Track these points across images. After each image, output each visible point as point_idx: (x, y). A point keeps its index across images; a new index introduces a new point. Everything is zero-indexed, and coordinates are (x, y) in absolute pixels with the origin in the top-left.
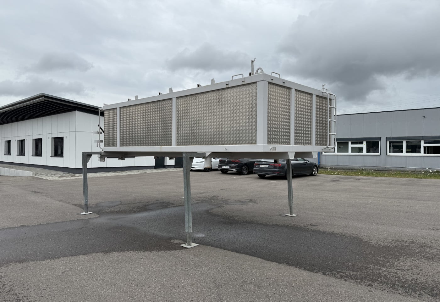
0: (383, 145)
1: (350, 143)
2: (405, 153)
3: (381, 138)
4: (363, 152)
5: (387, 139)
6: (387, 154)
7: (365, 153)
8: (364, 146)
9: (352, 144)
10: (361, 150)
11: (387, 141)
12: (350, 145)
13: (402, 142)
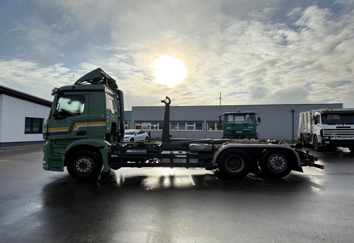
0: (205, 125)
1: (186, 124)
2: (216, 130)
3: (203, 121)
4: (193, 130)
5: (207, 122)
6: (207, 131)
7: (194, 130)
8: (194, 125)
9: (187, 124)
10: (192, 128)
11: (207, 123)
12: (186, 125)
13: (215, 124)
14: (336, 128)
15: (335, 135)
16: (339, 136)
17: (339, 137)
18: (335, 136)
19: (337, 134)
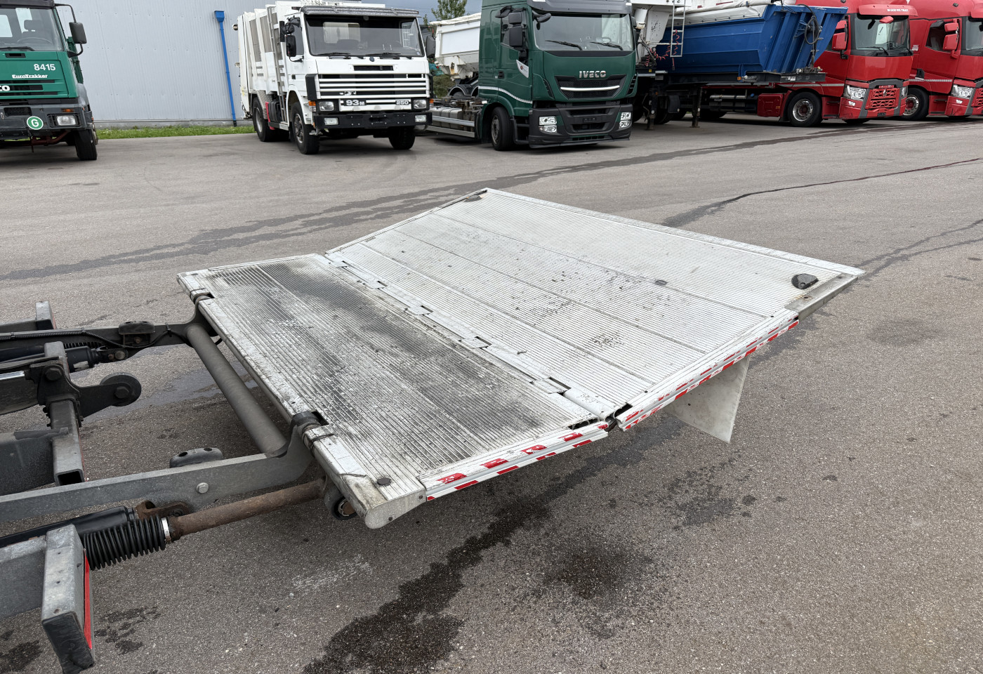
14: (353, 72)
15: (353, 94)
16: (364, 100)
17: (363, 103)
18: (352, 99)
19: (358, 93)
